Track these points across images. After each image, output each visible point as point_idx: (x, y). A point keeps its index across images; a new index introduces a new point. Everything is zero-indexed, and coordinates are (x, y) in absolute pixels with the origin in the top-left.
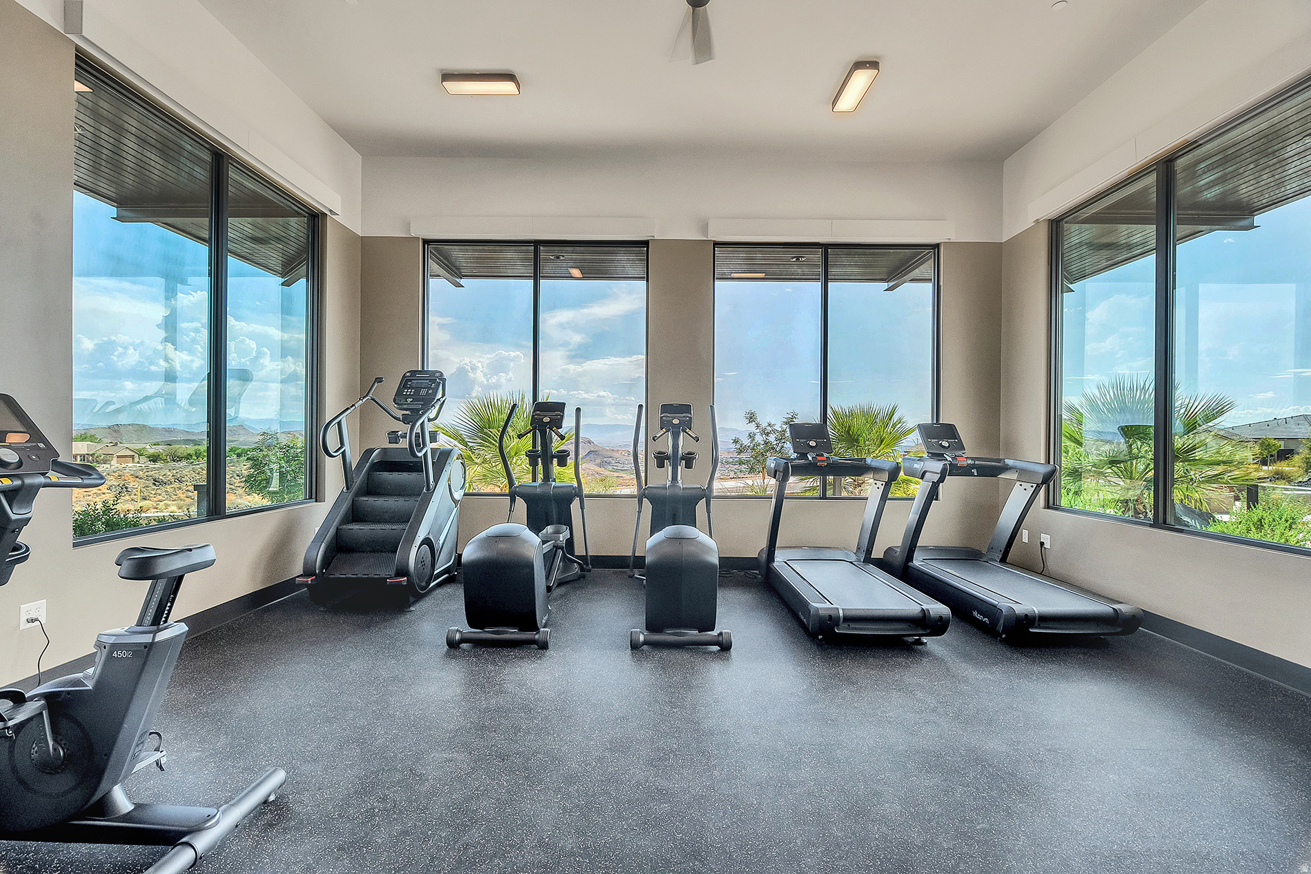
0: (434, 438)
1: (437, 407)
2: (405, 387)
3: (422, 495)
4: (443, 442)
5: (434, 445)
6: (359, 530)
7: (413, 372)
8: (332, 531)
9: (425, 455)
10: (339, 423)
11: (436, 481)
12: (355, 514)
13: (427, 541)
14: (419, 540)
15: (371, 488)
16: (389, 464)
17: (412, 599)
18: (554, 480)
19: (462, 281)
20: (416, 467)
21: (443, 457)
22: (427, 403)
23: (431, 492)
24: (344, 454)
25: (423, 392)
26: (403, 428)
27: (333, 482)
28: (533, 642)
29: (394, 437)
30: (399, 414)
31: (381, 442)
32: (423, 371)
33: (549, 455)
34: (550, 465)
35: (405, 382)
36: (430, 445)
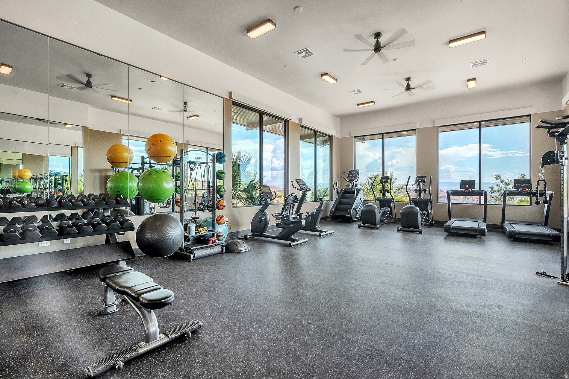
0: (356, 186)
1: (357, 179)
2: (350, 174)
3: (354, 199)
4: (359, 187)
5: (356, 188)
6: (341, 206)
7: (352, 170)
8: (335, 206)
9: (354, 189)
10: (336, 183)
11: (357, 196)
12: (340, 203)
13: (354, 209)
14: (353, 208)
15: (343, 197)
16: (346, 192)
17: (351, 221)
18: (386, 196)
19: (366, 142)
20: (352, 193)
21: (358, 191)
22: (355, 177)
23: (356, 198)
24: (337, 189)
25: (354, 175)
26: (349, 184)
27: (335, 196)
28: (375, 228)
29: (348, 186)
30: (349, 180)
31: (345, 187)
32: (354, 170)
33: (385, 190)
34: (385, 193)
35: (350, 173)
36: (355, 188)
